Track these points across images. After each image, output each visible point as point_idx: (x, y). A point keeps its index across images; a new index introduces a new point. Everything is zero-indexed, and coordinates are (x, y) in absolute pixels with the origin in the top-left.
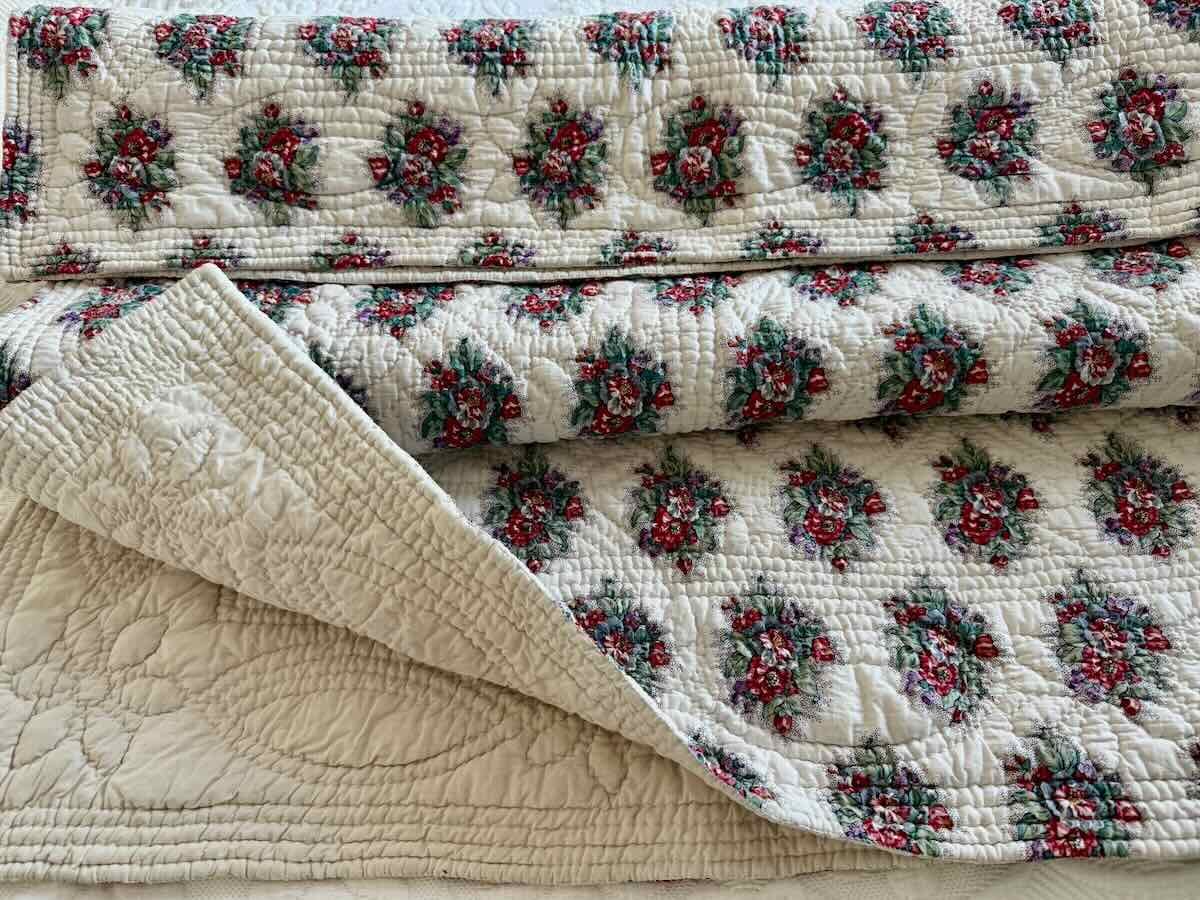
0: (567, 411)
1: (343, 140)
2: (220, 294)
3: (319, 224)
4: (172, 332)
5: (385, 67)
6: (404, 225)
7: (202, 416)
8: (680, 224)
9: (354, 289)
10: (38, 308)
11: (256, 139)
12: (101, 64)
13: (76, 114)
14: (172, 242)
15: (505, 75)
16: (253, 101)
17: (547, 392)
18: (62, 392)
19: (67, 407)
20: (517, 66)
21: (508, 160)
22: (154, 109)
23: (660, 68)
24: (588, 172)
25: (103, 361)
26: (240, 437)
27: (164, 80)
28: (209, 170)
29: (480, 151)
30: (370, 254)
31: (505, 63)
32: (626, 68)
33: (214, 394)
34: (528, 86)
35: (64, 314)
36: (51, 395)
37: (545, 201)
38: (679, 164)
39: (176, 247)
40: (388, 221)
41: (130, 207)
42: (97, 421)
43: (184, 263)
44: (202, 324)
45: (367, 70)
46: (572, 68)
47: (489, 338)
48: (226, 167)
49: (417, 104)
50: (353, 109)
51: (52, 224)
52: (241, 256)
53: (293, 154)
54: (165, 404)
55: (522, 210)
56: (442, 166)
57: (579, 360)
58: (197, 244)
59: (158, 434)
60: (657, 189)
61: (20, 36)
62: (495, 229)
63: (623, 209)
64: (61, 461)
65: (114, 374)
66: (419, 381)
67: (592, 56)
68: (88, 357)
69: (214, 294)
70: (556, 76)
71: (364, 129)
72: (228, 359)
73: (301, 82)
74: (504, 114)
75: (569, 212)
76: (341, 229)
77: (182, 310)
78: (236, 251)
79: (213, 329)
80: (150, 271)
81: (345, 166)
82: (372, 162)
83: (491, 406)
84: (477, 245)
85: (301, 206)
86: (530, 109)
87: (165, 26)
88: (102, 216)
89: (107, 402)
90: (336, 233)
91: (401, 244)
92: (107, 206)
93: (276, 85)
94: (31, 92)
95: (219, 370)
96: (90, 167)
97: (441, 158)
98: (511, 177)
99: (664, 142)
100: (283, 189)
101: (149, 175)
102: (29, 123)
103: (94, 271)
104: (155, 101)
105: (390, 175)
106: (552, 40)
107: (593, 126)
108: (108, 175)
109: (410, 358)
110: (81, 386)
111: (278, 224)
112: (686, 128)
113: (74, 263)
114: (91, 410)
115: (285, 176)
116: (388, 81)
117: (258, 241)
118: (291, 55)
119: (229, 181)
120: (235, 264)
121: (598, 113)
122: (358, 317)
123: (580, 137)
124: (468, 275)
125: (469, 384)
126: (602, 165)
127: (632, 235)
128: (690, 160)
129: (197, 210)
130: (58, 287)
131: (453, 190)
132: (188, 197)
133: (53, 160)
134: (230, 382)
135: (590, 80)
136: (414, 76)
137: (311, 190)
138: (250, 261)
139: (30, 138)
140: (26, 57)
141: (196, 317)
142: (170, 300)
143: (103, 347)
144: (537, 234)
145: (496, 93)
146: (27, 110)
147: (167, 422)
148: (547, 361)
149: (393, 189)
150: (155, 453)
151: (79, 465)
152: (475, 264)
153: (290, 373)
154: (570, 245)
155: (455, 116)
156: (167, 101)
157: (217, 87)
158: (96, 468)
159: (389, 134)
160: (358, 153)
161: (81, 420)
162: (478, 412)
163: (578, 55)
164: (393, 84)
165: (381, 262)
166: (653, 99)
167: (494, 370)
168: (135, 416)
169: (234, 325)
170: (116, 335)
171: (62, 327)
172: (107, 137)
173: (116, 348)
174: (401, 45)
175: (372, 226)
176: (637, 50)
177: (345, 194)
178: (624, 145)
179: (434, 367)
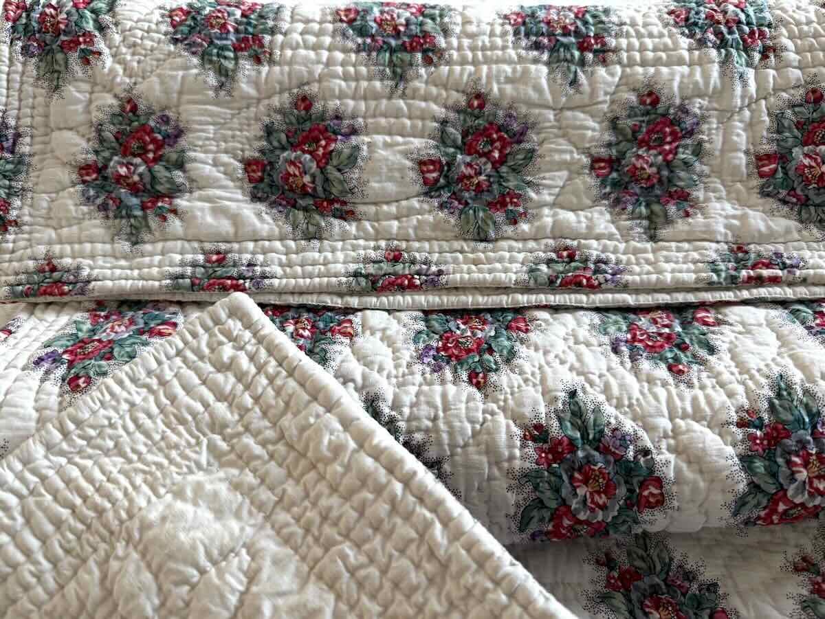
0: (730, 498)
1: (388, 139)
2: (255, 334)
3: (356, 239)
4: (188, 389)
5: (440, 53)
6: (456, 238)
7: (235, 525)
8: (796, 236)
9: (402, 315)
10: (11, 340)
11: (283, 137)
12: (106, 51)
13: (73, 108)
14: (177, 258)
15: (582, 63)
16: (281, 92)
17: (701, 472)
18: (33, 479)
19: (39, 505)
20: (595, 52)
21: (585, 160)
22: (164, 101)
23: (765, 56)
24: (682, 174)
25: (92, 433)
26: (293, 564)
27: (177, 69)
28: (225, 173)
29: (552, 150)
30: (419, 273)
31: (583, 48)
32: (728, 55)
33: (252, 489)
34: (612, 75)
35: (42, 353)
36: (17, 485)
37: (630, 208)
38: (792, 166)
39: (183, 264)
40: (439, 234)
41: (129, 216)
42: (80, 526)
43: (193, 284)
44: (232, 379)
45: (419, 56)
46: (664, 55)
47: (606, 390)
48: (246, 170)
49: (478, 96)
50: (401, 103)
51: (37, 235)
52: (264, 276)
53: (328, 155)
54: (179, 505)
55: (602, 219)
56: (504, 169)
57: (741, 424)
58: (208, 261)
59: (171, 557)
60: (764, 194)
61: (15, 21)
62: (569, 242)
63: (727, 217)
64: (26, 588)
65: (107, 453)
66: (517, 453)
67: (684, 42)
68: (71, 426)
69: (247, 335)
70: (644, 63)
71: (413, 127)
72: (270, 434)
73: (339, 69)
74: (581, 108)
75: (660, 220)
76: (383, 243)
77: (201, 358)
78: (258, 269)
79: (247, 387)
80: (150, 292)
81: (390, 170)
82: (422, 164)
83: (622, 491)
84: (549, 262)
85: (335, 216)
86: (612, 102)
87: (181, 9)
88: (96, 226)
89: (98, 499)
90: (376, 248)
91: (455, 261)
92: (101, 214)
93: (310, 73)
94: (22, 83)
95: (258, 450)
96: (84, 169)
97: (503, 160)
98: (589, 181)
99: (771, 141)
100: (314, 196)
101: (153, 178)
102: (18, 118)
103: (82, 292)
104: (166, 92)
105: (442, 181)
106: (633, 24)
107: (689, 122)
108: (105, 178)
109: (501, 418)
110: (60, 471)
111: (309, 238)
112: (799, 125)
113: (59, 282)
114: (73, 508)
115: (319, 181)
116: (445, 69)
117: (284, 258)
118: (327, 40)
119: (248, 186)
120: (258, 286)
121: (697, 105)
122: (420, 358)
123: (673, 133)
124: (543, 298)
125: (589, 460)
126: (698, 167)
127: (740, 249)
128: (807, 161)
129: (209, 219)
130: (38, 312)
131: (518, 197)
132: (199, 204)
133: (42, 160)
134: (274, 469)
135: (685, 69)
136: (475, 62)
137: (349, 198)
138: (276, 282)
139: (18, 136)
140: (20, 44)
141: (222, 367)
142: (186, 343)
143: (94, 413)
144: (622, 246)
145: (574, 82)
146: (16, 104)
147: (182, 536)
148: (696, 426)
149: (446, 195)
150: (167, 586)
151: (51, 595)
152: (551, 285)
153: (369, 462)
154: (668, 260)
155: (523, 110)
156: (180, 93)
157: (240, 75)
158: (75, 604)
159: (443, 132)
160: (406, 154)
161: (58, 523)
162: (602, 500)
163: (668, 40)
164: (450, 72)
165: (433, 283)
166: (757, 91)
167: (623, 440)
168: (136, 523)
169: (279, 382)
170: (112, 394)
171: (40, 373)
172: (108, 135)
173: (112, 413)
174: (458, 29)
175: (419, 240)
176: (737, 36)
177: (387, 203)
178: (724, 143)
179: (536, 433)
